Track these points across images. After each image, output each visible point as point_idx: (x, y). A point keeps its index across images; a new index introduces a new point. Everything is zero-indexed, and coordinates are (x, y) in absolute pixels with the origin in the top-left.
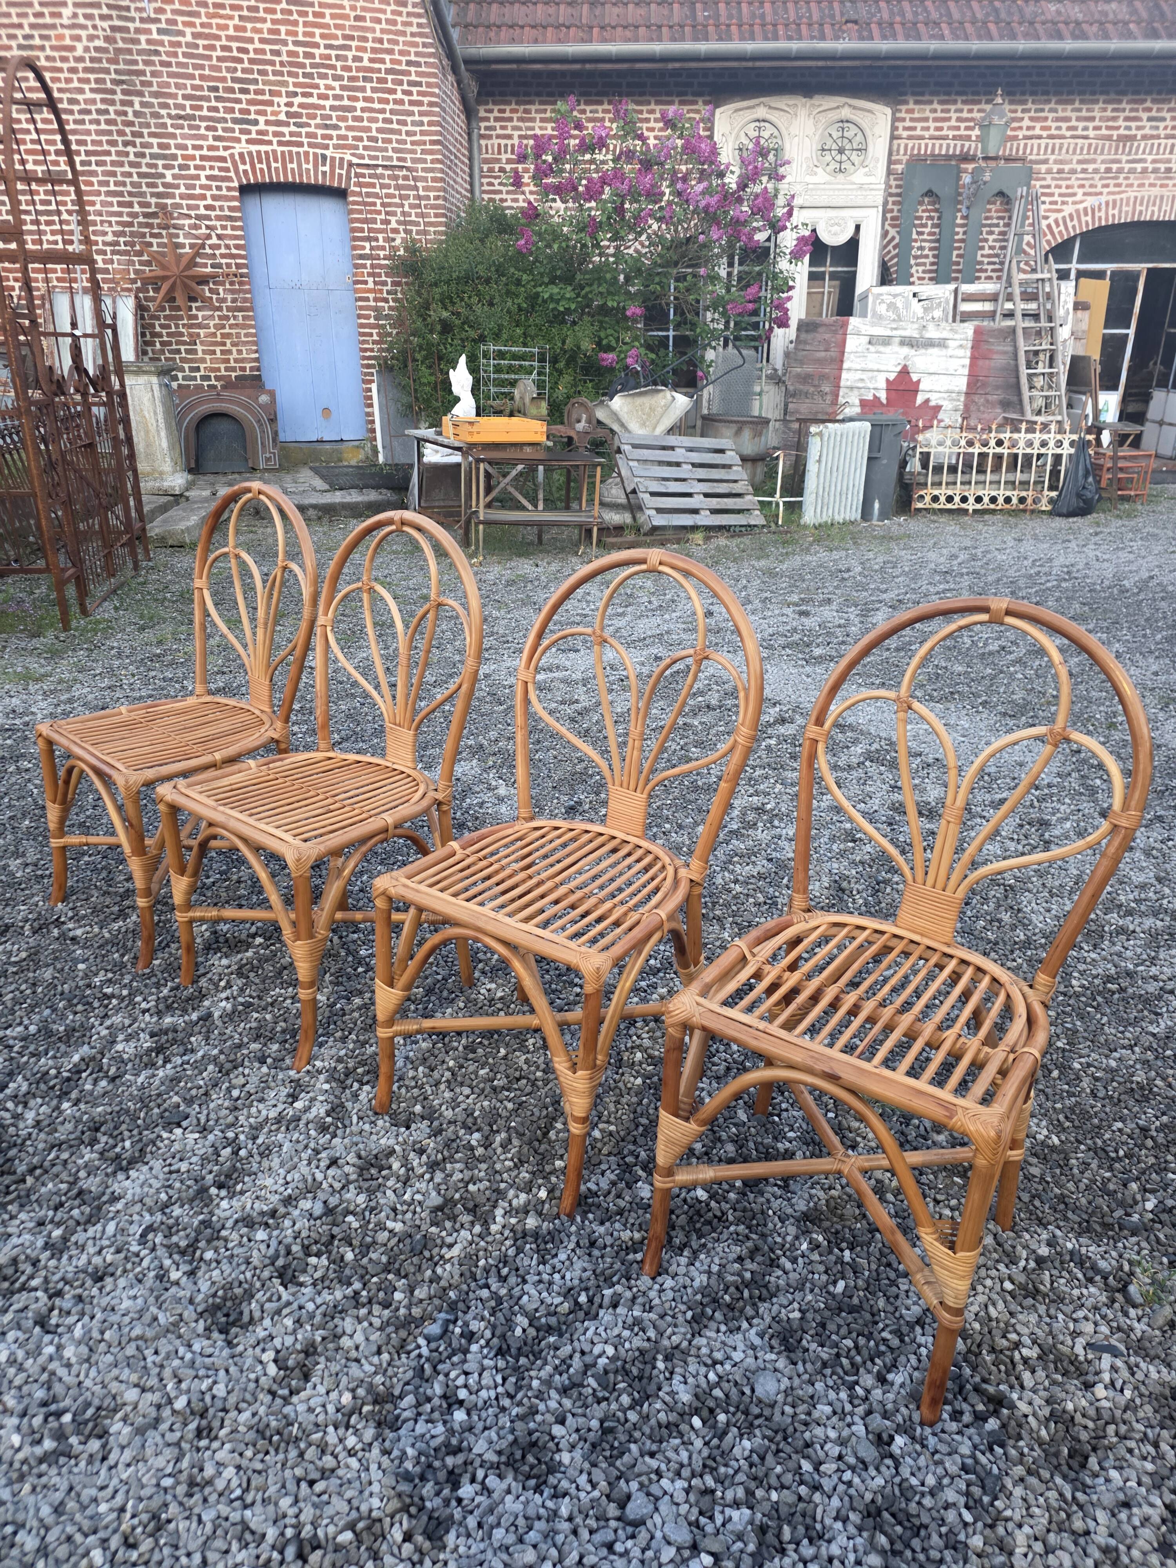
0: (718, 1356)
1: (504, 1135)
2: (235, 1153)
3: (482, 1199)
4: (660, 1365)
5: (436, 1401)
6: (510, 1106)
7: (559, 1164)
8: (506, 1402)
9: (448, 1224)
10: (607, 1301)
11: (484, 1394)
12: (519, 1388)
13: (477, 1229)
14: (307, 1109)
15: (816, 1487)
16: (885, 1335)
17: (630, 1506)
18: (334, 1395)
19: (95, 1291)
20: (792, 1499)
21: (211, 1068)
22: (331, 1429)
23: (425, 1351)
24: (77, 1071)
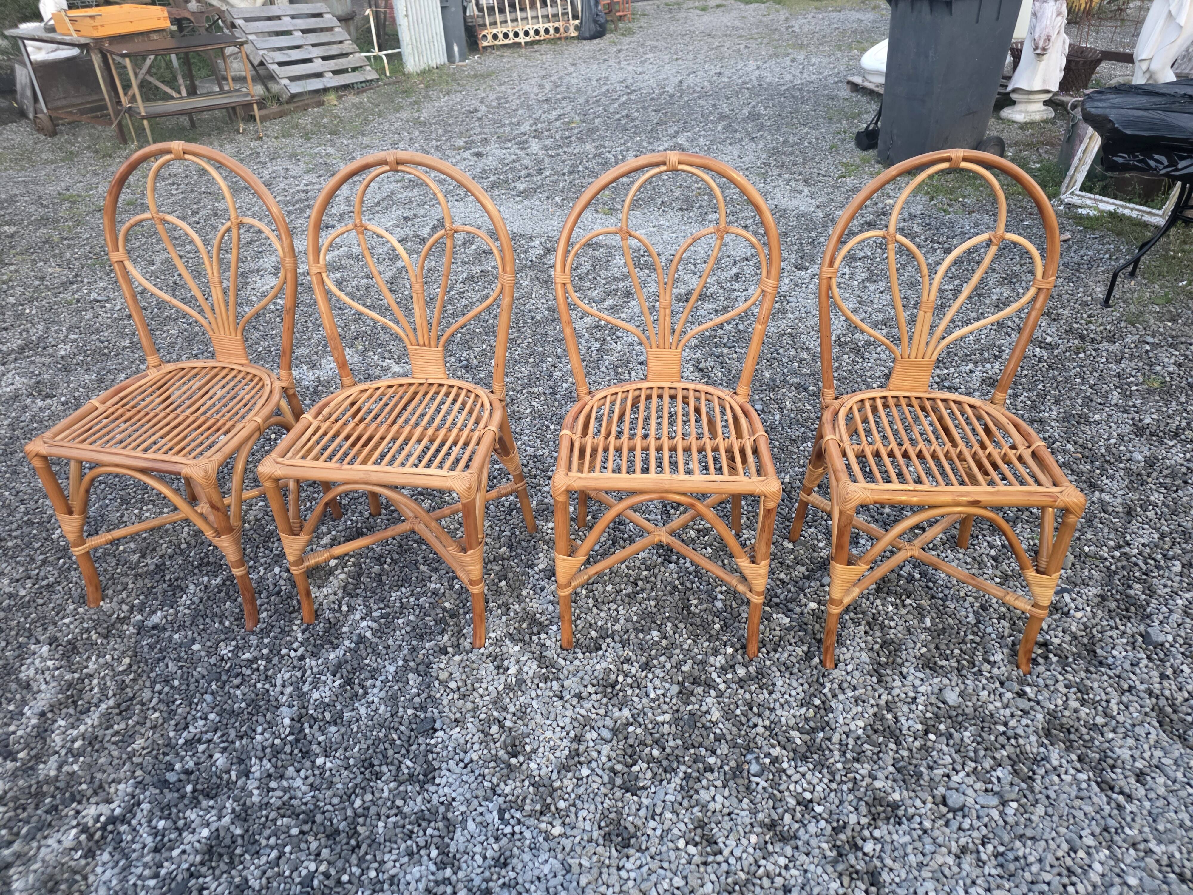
0: (911, 694)
1: (669, 625)
2: (501, 726)
3: (696, 673)
4: (889, 716)
5: (798, 808)
6: (653, 603)
7: (717, 627)
8: (834, 786)
9: (693, 699)
10: (829, 695)
11: (818, 788)
12: (832, 773)
13: (713, 693)
14: (520, 671)
15: (1016, 737)
16: (970, 637)
17: (950, 802)
18: (744, 841)
19: (512, 875)
20: (1012, 749)
21: (411, 676)
22: (762, 862)
23: (763, 784)
24: (297, 731)
